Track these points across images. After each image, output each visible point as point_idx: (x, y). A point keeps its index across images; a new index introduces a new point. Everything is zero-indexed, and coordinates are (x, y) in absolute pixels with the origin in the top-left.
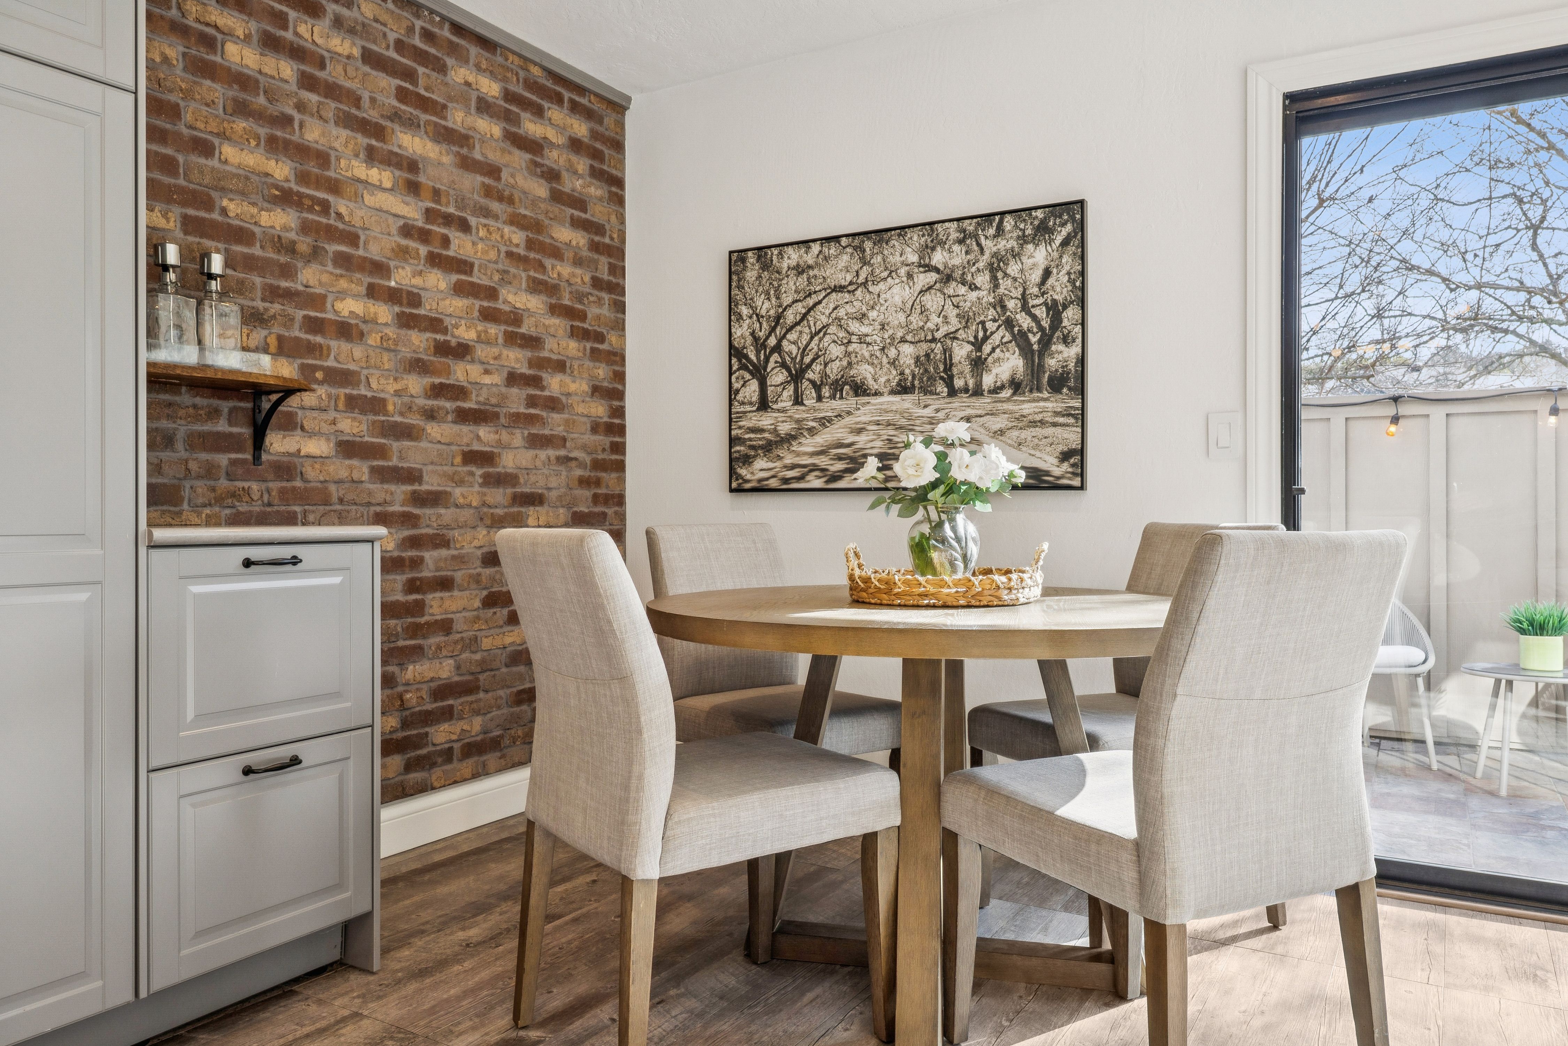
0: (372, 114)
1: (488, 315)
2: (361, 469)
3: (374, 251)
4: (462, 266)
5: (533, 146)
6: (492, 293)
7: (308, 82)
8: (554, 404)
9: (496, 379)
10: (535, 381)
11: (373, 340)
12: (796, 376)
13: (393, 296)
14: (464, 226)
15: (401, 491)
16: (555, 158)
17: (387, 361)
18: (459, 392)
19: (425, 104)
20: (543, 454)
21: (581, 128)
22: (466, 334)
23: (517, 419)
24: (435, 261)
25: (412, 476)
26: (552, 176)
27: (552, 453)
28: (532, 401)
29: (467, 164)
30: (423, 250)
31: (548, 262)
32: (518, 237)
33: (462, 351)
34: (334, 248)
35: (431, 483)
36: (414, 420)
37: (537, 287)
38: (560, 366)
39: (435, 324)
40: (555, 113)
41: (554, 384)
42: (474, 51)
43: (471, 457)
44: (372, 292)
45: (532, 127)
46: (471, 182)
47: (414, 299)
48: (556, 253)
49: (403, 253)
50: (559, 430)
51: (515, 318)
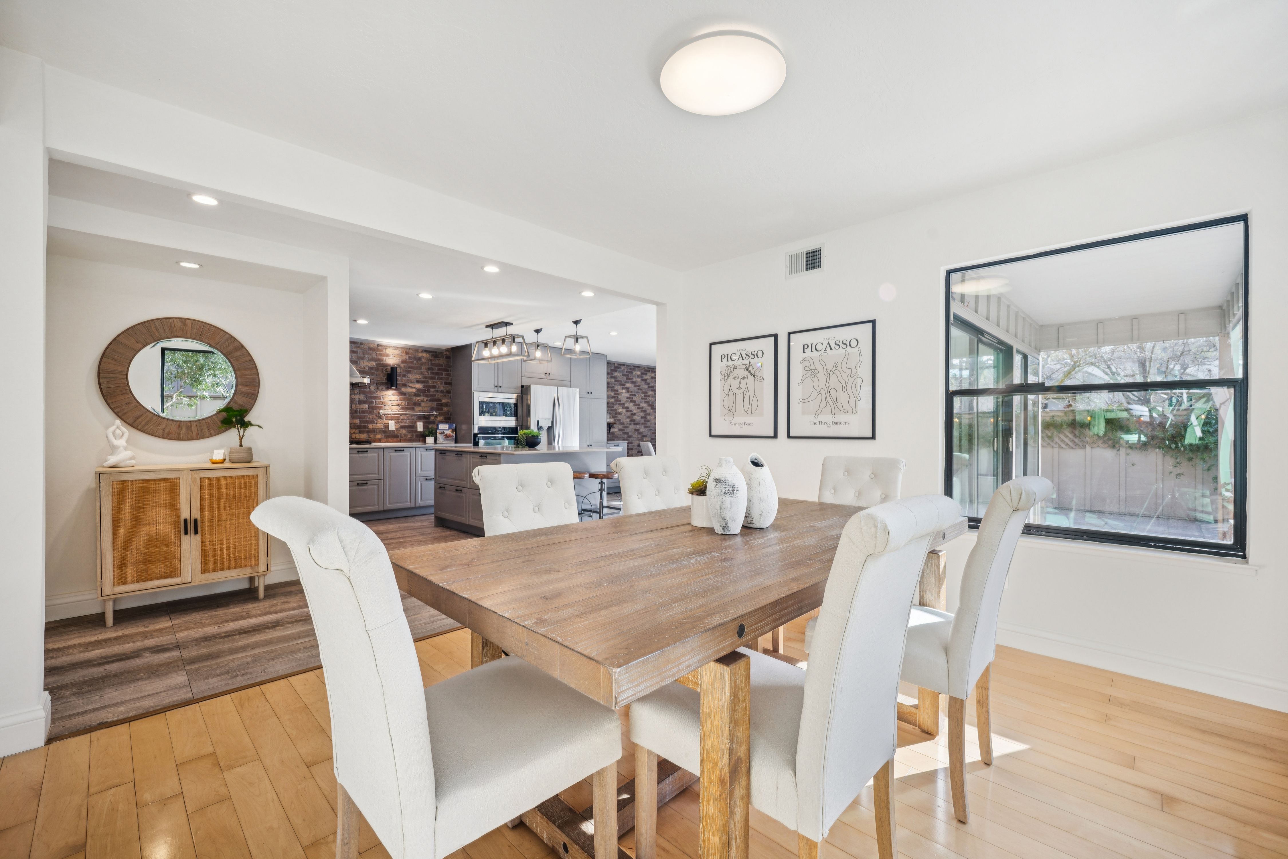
0: (623, 383)
1: (638, 408)
2: (621, 433)
3: (623, 402)
4: (635, 401)
5: (645, 380)
6: (639, 405)
7: (616, 381)
8: (648, 421)
9: (639, 418)
10: (645, 417)
11: (623, 414)
13: (626, 408)
14: (635, 395)
15: (626, 436)
16: (649, 381)
17: (625, 417)
18: (634, 420)
19: (630, 379)
20: (646, 429)
21: (650, 373)
22: (635, 411)
23: (643, 424)
24: (631, 401)
25: (628, 433)
26: (648, 384)
27: (648, 429)
28: (645, 421)
29: (635, 386)
30: (629, 400)
31: (647, 398)
32: (643, 395)
33: (634, 414)
34: (618, 403)
35: (630, 434)
36: (628, 425)
37: (646, 402)
38: (649, 414)
39: (631, 411)
41: (648, 417)
42: (637, 368)
43: (636, 430)
44: (623, 408)
45: (645, 377)
46: (636, 389)
47: (628, 408)
48: (649, 396)
49: (627, 401)
50: (649, 425)
51: (642, 408)
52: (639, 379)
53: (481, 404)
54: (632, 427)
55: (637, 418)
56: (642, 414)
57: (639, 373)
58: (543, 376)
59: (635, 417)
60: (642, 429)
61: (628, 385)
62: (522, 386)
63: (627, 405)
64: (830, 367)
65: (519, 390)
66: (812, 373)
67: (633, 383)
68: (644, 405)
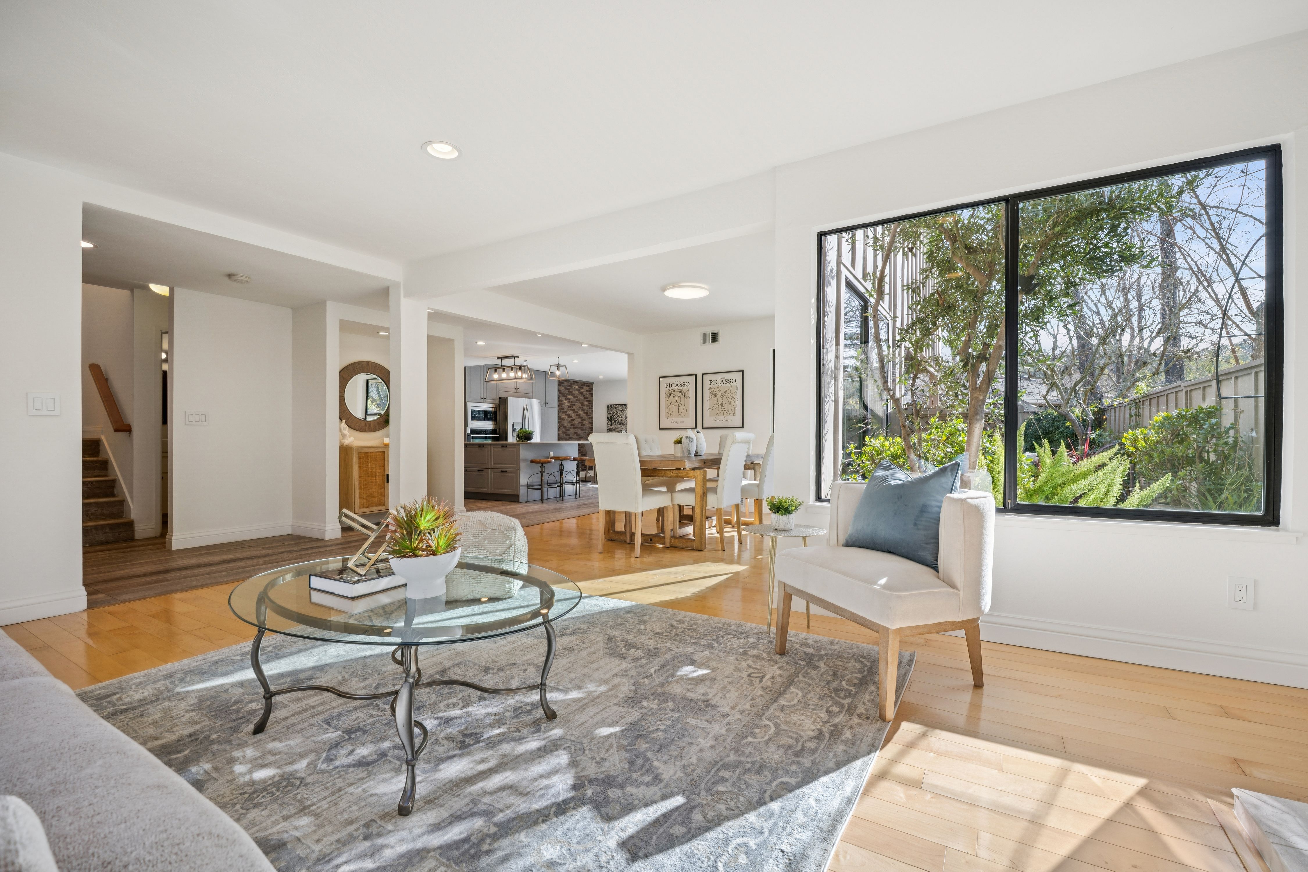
1: (577, 415)
3: (565, 410)
4: (574, 410)
5: (582, 393)
6: (577, 412)
7: (563, 394)
8: (584, 425)
9: (577, 423)
10: (582, 422)
12: (615, 422)
13: (567, 415)
14: (574, 405)
16: (584, 393)
18: (574, 425)
20: (583, 432)
21: (587, 388)
22: (574, 418)
23: (580, 427)
24: (571, 410)
26: (584, 396)
28: (581, 425)
31: (583, 407)
32: (580, 405)
33: (574, 420)
37: (582, 410)
38: (585, 420)
39: (571, 417)
40: (585, 388)
41: (584, 422)
42: (575, 383)
43: (576, 433)
45: (582, 390)
46: (575, 399)
47: (569, 415)
48: (584, 405)
49: (568, 410)
50: (585, 428)
51: (580, 415)
52: (577, 392)
53: (472, 412)
54: (572, 430)
55: (575, 423)
56: (580, 420)
57: (577, 387)
58: (514, 390)
59: (574, 422)
60: (580, 432)
61: (569, 397)
62: (500, 398)
63: (568, 412)
64: (723, 392)
65: (497, 402)
66: (714, 395)
67: (573, 395)
68: (581, 412)
